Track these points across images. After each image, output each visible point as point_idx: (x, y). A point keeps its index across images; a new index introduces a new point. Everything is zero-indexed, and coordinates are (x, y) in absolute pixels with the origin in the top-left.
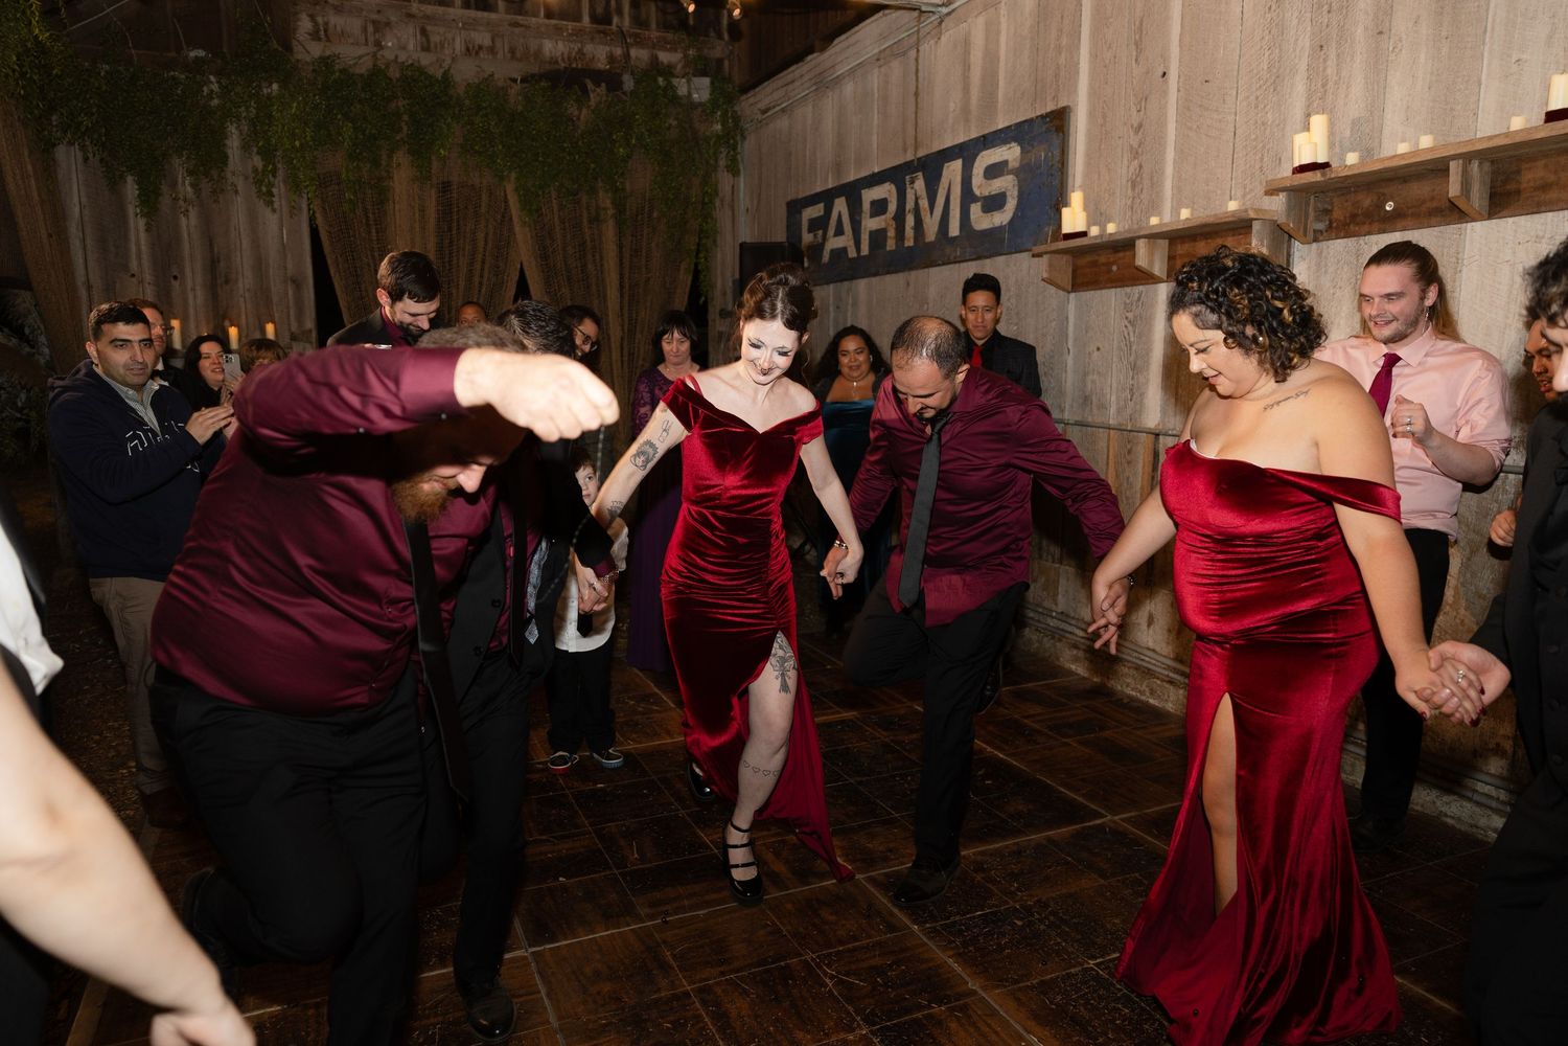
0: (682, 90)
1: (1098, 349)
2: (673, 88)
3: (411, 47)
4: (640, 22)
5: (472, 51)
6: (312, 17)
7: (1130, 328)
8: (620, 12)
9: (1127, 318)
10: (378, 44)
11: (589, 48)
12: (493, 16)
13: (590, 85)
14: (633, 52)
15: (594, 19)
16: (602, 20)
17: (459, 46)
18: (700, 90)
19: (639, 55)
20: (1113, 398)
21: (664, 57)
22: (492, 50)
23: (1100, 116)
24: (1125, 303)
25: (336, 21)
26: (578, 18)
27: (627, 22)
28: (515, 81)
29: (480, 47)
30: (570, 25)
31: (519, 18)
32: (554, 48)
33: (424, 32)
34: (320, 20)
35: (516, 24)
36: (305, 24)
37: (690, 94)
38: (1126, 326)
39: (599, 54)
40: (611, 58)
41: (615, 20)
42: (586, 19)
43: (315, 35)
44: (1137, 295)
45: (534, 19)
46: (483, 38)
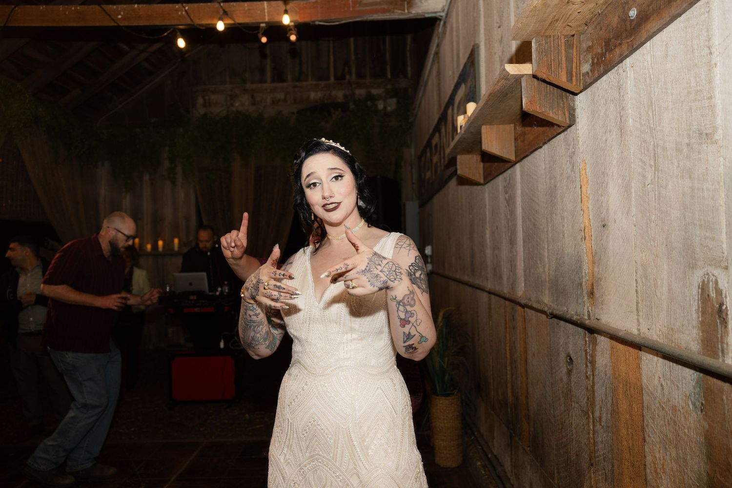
0: (381, 105)
1: (497, 228)
2: (376, 106)
3: (247, 103)
4: (360, 76)
5: (275, 102)
6: (203, 97)
7: (507, 207)
8: (350, 73)
9: (506, 199)
10: (232, 105)
11: (334, 93)
12: (285, 84)
13: (332, 110)
14: (357, 92)
15: (336, 78)
16: (340, 78)
17: (269, 101)
18: (392, 104)
19: (360, 92)
20: (505, 270)
21: (374, 91)
22: (285, 100)
23: (489, 42)
24: (505, 187)
25: (213, 97)
26: (328, 79)
27: (354, 77)
28: (293, 113)
29: (279, 100)
30: (323, 83)
31: (298, 84)
32: (315, 96)
33: (253, 97)
34: (207, 98)
35: (295, 87)
36: (200, 101)
37: (385, 108)
38: (506, 207)
39: (339, 95)
40: (345, 96)
41: (348, 77)
42: (332, 79)
43: (204, 105)
44: (508, 178)
45: (304, 83)
46: (280, 96)
